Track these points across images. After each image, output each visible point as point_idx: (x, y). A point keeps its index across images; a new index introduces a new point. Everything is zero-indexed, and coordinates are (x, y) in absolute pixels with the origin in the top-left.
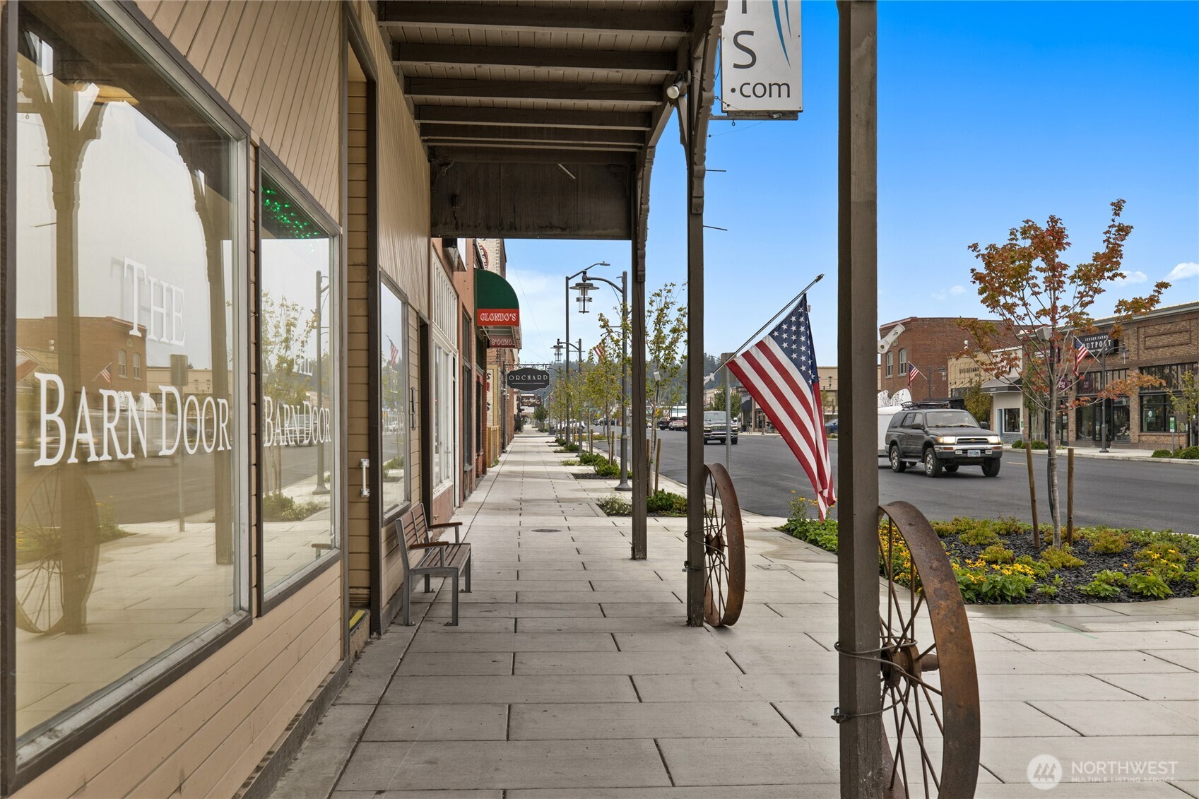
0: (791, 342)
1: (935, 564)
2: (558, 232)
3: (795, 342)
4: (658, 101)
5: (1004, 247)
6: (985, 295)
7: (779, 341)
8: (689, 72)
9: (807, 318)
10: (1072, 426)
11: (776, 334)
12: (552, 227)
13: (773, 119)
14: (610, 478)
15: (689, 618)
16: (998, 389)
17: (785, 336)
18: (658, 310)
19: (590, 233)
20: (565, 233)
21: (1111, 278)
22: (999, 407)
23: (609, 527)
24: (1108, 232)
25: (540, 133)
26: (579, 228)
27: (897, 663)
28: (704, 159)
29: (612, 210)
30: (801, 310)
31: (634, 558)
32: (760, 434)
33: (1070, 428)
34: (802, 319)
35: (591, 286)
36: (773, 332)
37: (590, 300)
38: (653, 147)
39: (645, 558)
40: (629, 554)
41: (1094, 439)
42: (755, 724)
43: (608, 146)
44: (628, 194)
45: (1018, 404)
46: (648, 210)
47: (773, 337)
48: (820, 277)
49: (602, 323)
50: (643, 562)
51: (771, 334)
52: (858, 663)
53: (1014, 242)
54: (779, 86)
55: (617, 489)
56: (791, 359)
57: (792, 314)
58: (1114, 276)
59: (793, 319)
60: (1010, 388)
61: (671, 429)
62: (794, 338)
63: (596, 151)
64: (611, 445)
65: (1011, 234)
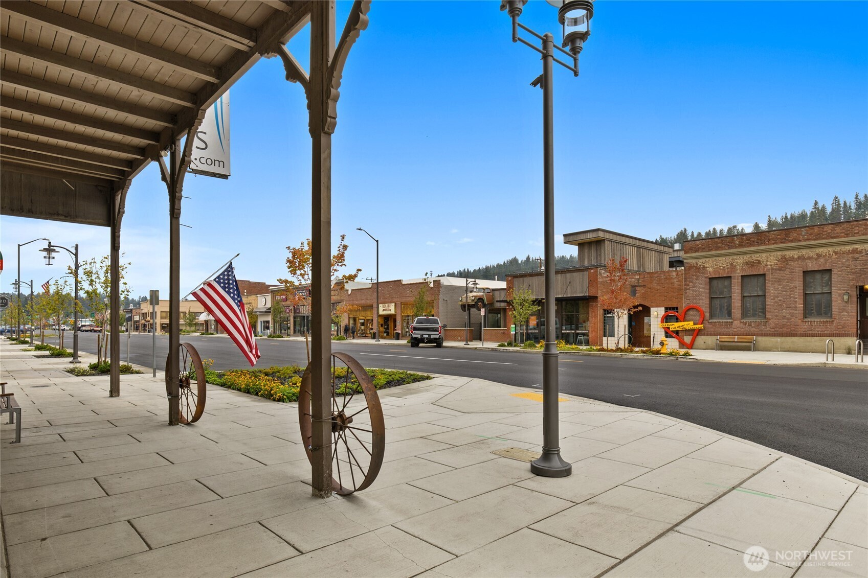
0: (225, 284)
1: (363, 377)
2: (63, 217)
3: (227, 284)
4: (141, 156)
5: (298, 249)
6: (291, 269)
7: (219, 283)
8: (173, 145)
9: (233, 272)
10: (292, 328)
11: (217, 280)
12: (58, 214)
13: (216, 177)
14: (61, 357)
15: (170, 421)
16: (260, 312)
17: (222, 281)
18: (106, 266)
19: (84, 220)
20: (67, 219)
21: (341, 266)
22: (261, 319)
23: (81, 382)
24: (339, 247)
25: (56, 160)
26: (76, 217)
27: (338, 421)
28: (182, 190)
29: (100, 210)
30: (229, 269)
31: (111, 396)
32: (137, 333)
33: (291, 329)
34: (230, 273)
35: (54, 251)
36: (215, 279)
37: (53, 258)
38: (131, 180)
39: (118, 396)
40: (108, 394)
41: (301, 333)
42: (241, 464)
43: (100, 175)
44: (109, 202)
45: (269, 318)
46: (124, 213)
47: (216, 281)
48: (238, 255)
49: (70, 271)
50: (118, 397)
51: (215, 280)
52: (323, 424)
53: (302, 247)
54: (219, 162)
55: (71, 362)
56: (225, 291)
57: (225, 271)
58: (342, 265)
59: (226, 273)
60: (265, 312)
61: (81, 331)
62: (226, 282)
63: (93, 177)
64: (61, 339)
65: (302, 244)
